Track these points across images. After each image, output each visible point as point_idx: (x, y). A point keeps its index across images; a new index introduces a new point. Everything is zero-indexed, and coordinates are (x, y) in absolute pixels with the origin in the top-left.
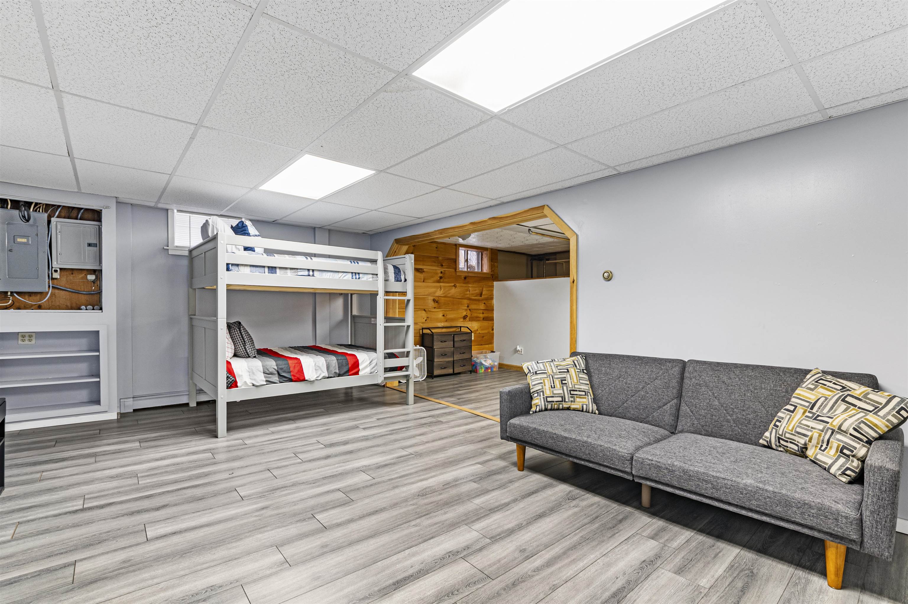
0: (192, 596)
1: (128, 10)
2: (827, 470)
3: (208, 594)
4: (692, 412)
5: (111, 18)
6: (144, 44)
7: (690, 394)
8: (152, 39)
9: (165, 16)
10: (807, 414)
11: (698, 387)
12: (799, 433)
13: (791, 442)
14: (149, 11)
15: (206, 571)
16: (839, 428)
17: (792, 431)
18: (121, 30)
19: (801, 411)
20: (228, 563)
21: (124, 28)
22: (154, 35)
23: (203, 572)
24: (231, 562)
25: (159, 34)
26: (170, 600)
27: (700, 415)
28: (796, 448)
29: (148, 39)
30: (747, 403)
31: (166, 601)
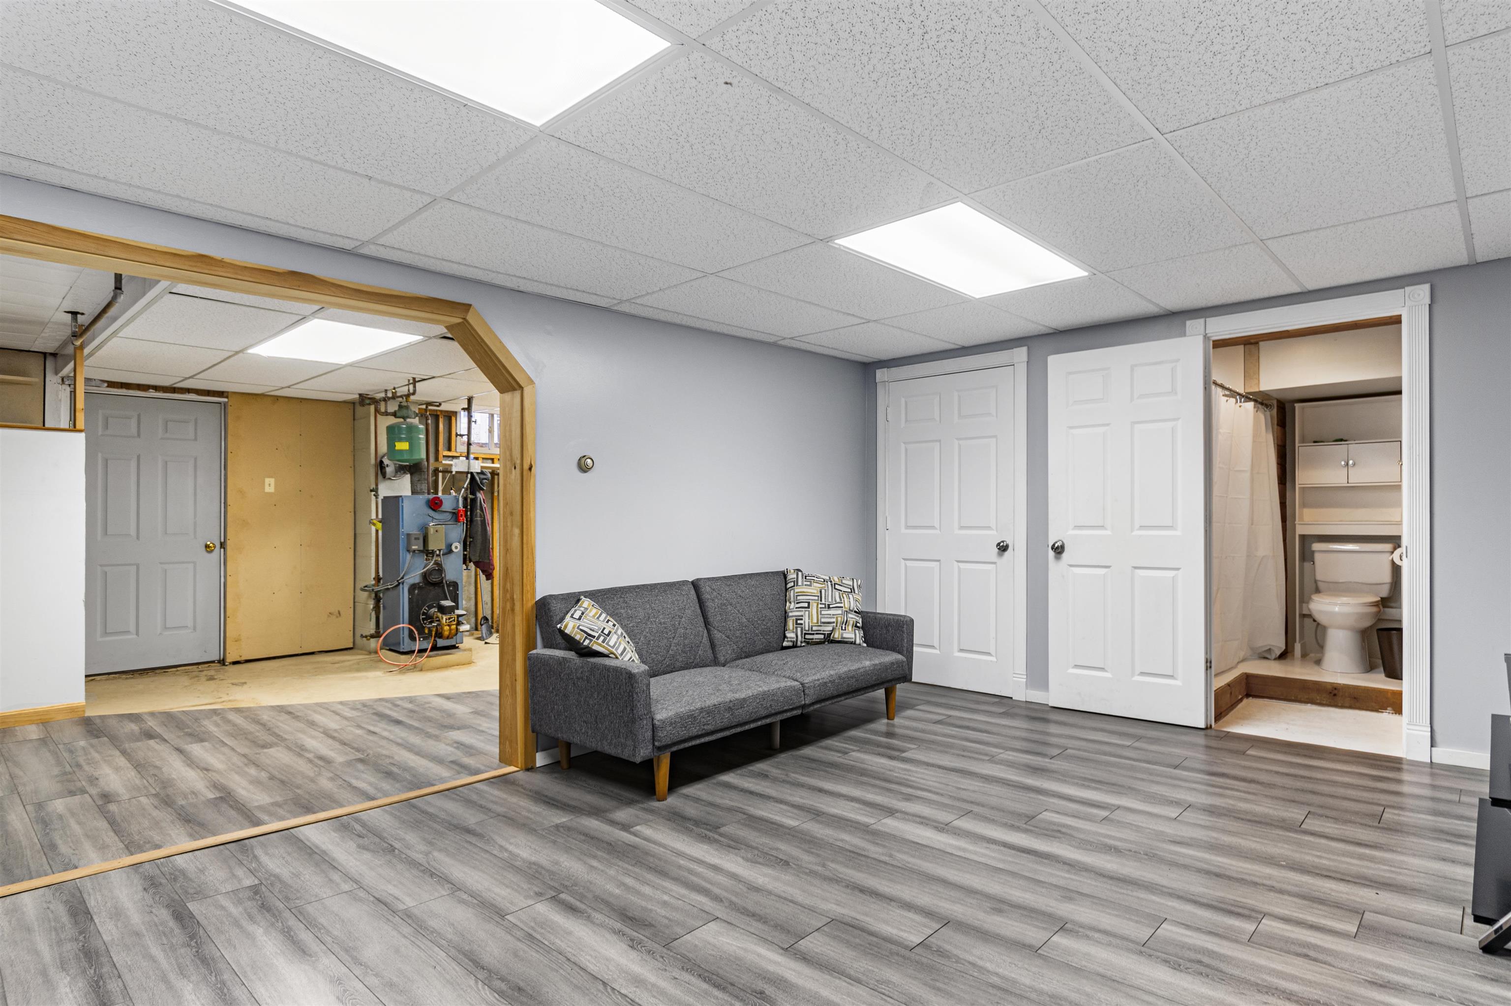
0: (1208, 976)
1: (1290, 45)
2: (855, 644)
3: (1189, 965)
4: (728, 637)
5: (1306, 17)
6: (1239, 16)
7: (719, 618)
8: (1234, 33)
9: (1243, 70)
10: (820, 606)
11: (724, 607)
12: (824, 623)
13: (817, 634)
14: (1264, 62)
15: (1158, 991)
16: (850, 610)
17: (818, 623)
18: (1285, 11)
19: (815, 605)
20: (1120, 980)
21: (1282, 17)
22: (1236, 40)
23: (1163, 993)
24: (1114, 978)
25: (1231, 46)
26: (1237, 991)
27: (737, 637)
28: (822, 637)
29: (1239, 29)
30: (763, 612)
31: (1243, 994)
